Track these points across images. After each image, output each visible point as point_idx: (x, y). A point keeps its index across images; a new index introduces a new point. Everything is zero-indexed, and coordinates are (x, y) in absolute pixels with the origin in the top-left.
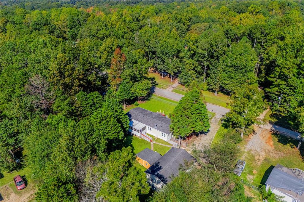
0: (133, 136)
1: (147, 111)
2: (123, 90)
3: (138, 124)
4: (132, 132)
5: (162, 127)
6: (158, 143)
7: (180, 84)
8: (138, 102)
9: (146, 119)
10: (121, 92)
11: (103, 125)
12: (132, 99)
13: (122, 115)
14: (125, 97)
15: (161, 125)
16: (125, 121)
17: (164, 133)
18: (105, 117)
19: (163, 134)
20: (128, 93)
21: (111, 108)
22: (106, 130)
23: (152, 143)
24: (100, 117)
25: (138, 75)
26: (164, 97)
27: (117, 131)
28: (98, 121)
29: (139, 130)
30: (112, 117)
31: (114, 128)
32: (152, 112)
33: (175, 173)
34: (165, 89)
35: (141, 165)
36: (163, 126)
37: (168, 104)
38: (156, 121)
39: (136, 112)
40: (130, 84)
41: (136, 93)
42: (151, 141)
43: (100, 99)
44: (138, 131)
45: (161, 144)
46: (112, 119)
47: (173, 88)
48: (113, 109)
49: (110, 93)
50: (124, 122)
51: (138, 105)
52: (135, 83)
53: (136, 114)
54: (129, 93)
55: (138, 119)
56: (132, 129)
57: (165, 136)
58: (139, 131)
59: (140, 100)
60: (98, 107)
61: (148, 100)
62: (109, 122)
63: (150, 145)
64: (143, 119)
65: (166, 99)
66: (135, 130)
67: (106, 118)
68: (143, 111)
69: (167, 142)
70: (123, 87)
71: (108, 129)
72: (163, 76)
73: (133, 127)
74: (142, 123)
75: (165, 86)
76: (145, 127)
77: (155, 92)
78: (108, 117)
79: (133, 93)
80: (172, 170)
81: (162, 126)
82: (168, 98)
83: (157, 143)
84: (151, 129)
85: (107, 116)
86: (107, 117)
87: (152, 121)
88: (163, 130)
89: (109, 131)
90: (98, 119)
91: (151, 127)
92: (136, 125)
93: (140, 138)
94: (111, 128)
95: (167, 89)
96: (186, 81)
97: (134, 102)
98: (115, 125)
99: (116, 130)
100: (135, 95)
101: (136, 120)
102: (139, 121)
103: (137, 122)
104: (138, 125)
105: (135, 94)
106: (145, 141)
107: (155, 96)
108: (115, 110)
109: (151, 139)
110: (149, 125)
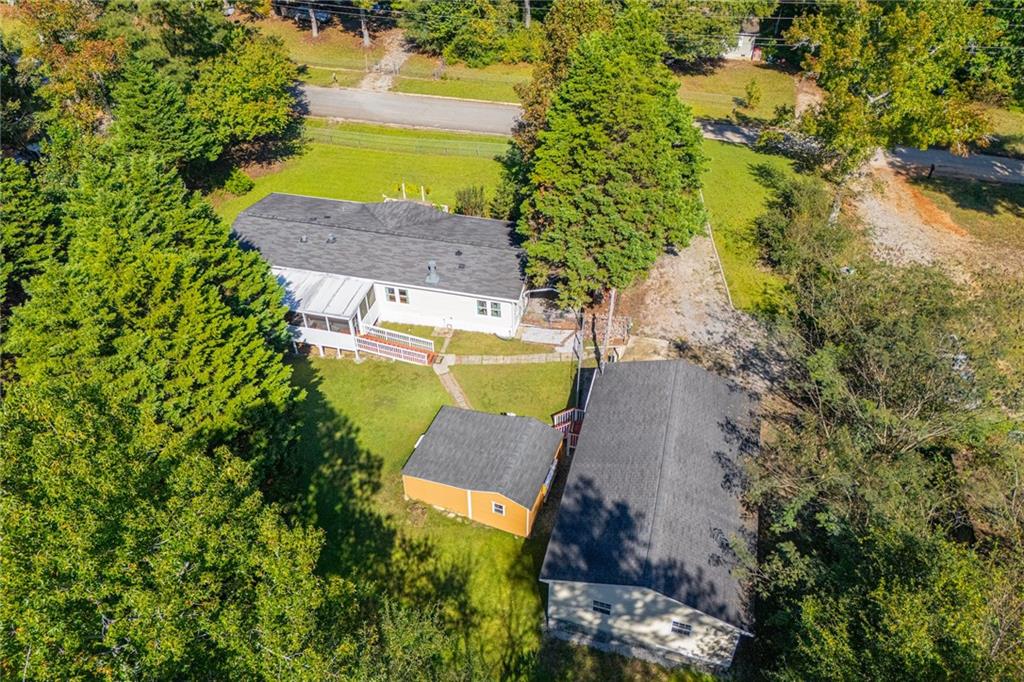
0: (311, 357)
1: (336, 205)
2: (149, 113)
3: (320, 283)
4: (301, 340)
5: (467, 271)
6: (475, 359)
7: (411, 54)
8: (244, 174)
9: (356, 248)
10: (138, 127)
11: (134, 359)
12: (213, 158)
13: (224, 258)
14: (173, 150)
15: (457, 260)
16: (259, 287)
17: (489, 301)
18: (128, 298)
19: (482, 304)
20: (180, 124)
21: (142, 222)
22: (169, 387)
23: (438, 369)
24: (96, 311)
25: (207, 14)
26: (368, 122)
27: (251, 373)
28: (89, 337)
29: (347, 315)
30: (185, 282)
31: (221, 355)
32: (364, 207)
33: (724, 516)
34: (354, 84)
35: (453, 522)
36: (470, 263)
37: (406, 151)
38: (420, 246)
39: (276, 224)
40: (174, 72)
41: (226, 124)
42: (432, 359)
43: (15, 191)
44: (339, 325)
45: (489, 360)
46: (191, 298)
47: (389, 77)
48: (161, 229)
49: (68, 146)
50: (254, 298)
51: (250, 190)
52: (204, 65)
53: (283, 233)
54: (190, 124)
55: (306, 260)
56: (298, 324)
57: (496, 313)
58: (346, 323)
59: (247, 162)
60: (23, 245)
61: (292, 153)
62: (173, 326)
63: (438, 383)
64: (336, 254)
65: (382, 131)
66: (317, 322)
67: (140, 304)
68: (316, 211)
69: (512, 340)
70: (142, 91)
71: (190, 381)
72: (314, 25)
73: (298, 311)
74: (342, 277)
75: (345, 73)
76: (370, 293)
77: (310, 108)
78: (158, 292)
79: (213, 126)
80: (702, 508)
81: (462, 266)
82: (392, 125)
83: (465, 360)
84: (403, 293)
85: (150, 287)
86: (149, 293)
87: (396, 250)
88: (479, 281)
89: (196, 386)
90: (74, 325)
91: (403, 286)
92: (312, 292)
93: (357, 360)
94: (208, 362)
95: (365, 83)
96: (444, 28)
97: (228, 176)
98: (227, 334)
99: (239, 365)
100: (222, 132)
101: (300, 267)
102: (318, 268)
103: (312, 277)
104: (322, 290)
105: (222, 129)
106: (392, 367)
107: (318, 125)
108: (170, 231)
109: (430, 345)
110: (391, 276)
